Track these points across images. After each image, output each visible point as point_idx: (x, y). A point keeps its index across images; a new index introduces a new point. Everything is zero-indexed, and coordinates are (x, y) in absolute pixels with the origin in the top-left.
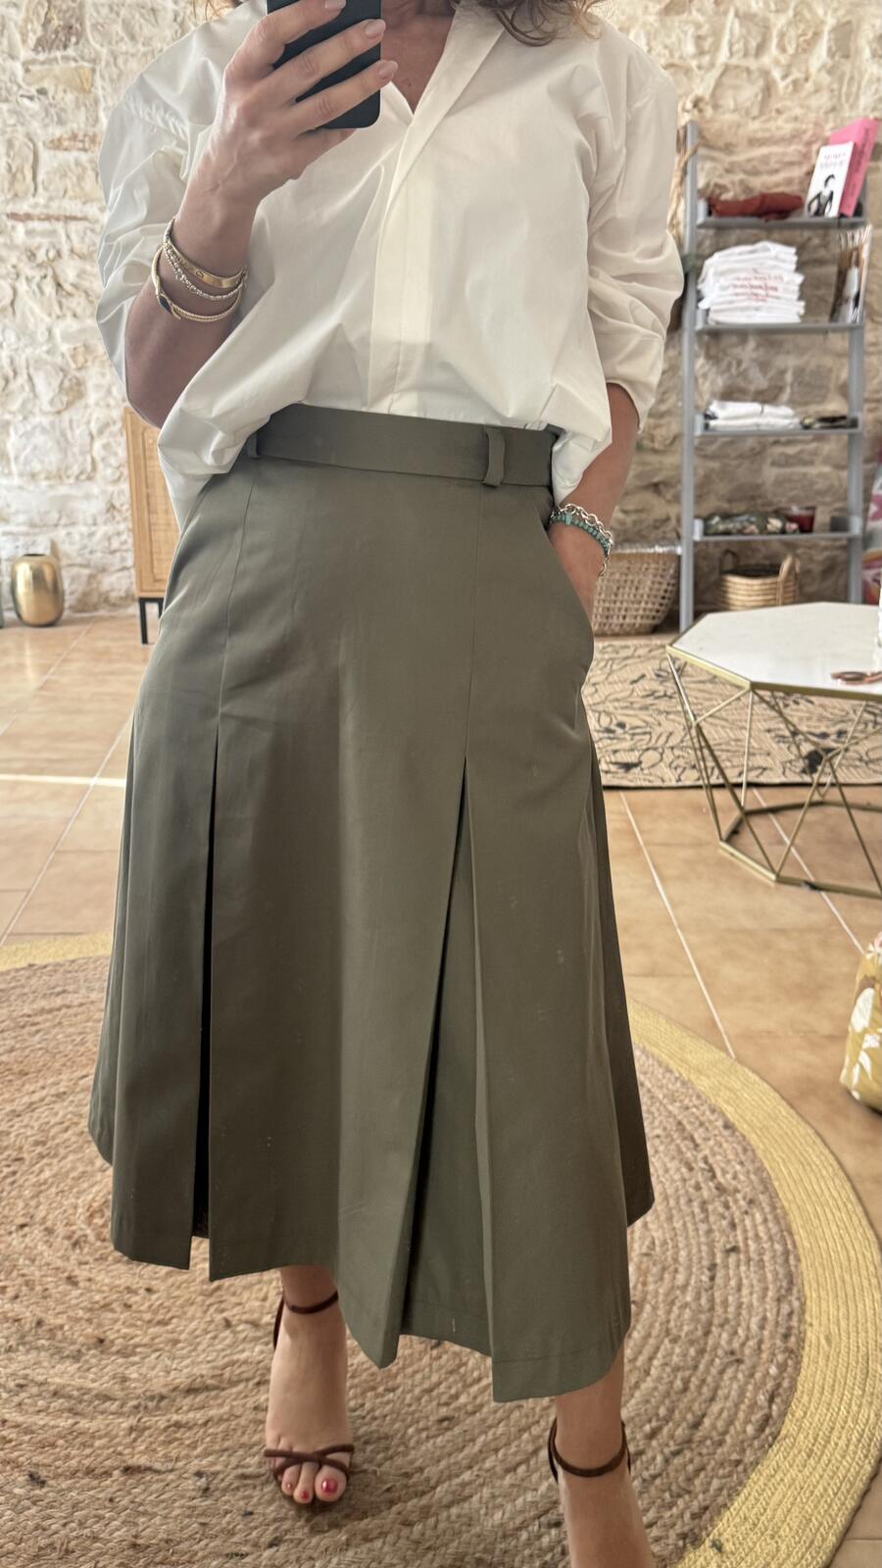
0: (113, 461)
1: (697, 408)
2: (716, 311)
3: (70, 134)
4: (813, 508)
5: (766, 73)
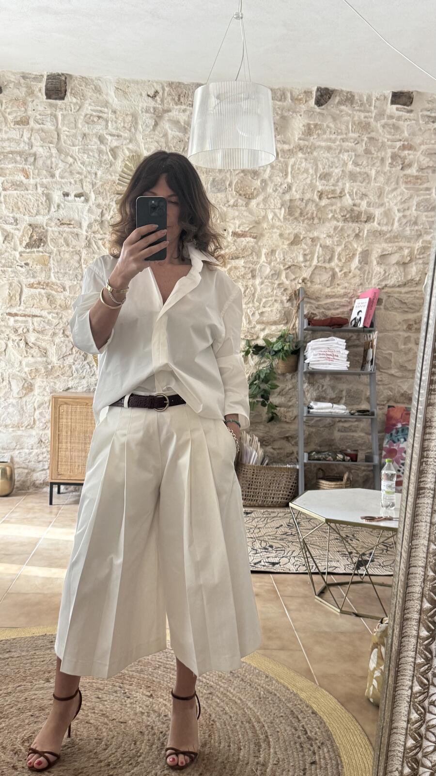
0: (43, 420)
1: (305, 404)
2: (313, 364)
3: (37, 282)
4: (357, 451)
5: (333, 269)
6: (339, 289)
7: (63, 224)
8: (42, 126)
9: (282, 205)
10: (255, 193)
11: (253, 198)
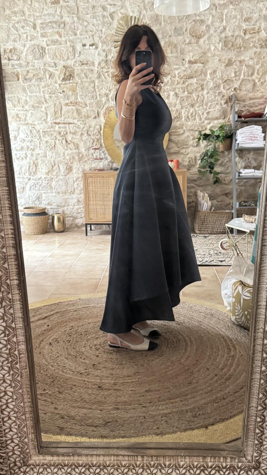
0: (79, 189)
1: (237, 171)
2: (241, 144)
3: (70, 102)
5: (254, 81)
6: (258, 93)
7: (83, 64)
8: (67, 3)
9: (220, 41)
10: (202, 34)
11: (201, 38)
